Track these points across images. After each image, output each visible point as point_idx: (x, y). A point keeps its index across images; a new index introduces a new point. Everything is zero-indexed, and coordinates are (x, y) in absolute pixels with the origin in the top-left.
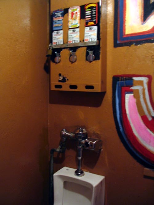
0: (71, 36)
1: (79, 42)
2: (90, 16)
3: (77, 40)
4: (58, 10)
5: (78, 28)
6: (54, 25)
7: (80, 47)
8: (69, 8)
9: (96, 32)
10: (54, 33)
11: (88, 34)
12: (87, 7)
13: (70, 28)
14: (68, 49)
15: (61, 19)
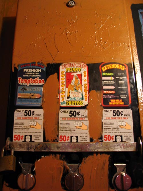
0: (68, 124)
1: (88, 140)
2: (113, 87)
3: (85, 135)
4: (33, 64)
5: (84, 108)
6: (20, 95)
7: (92, 153)
8: (60, 64)
9: (130, 123)
10: (19, 114)
11: (112, 124)
12: (104, 69)
13: (64, 105)
14: (58, 156)
15: (41, 84)
